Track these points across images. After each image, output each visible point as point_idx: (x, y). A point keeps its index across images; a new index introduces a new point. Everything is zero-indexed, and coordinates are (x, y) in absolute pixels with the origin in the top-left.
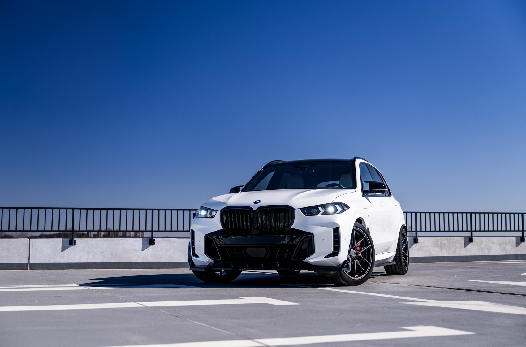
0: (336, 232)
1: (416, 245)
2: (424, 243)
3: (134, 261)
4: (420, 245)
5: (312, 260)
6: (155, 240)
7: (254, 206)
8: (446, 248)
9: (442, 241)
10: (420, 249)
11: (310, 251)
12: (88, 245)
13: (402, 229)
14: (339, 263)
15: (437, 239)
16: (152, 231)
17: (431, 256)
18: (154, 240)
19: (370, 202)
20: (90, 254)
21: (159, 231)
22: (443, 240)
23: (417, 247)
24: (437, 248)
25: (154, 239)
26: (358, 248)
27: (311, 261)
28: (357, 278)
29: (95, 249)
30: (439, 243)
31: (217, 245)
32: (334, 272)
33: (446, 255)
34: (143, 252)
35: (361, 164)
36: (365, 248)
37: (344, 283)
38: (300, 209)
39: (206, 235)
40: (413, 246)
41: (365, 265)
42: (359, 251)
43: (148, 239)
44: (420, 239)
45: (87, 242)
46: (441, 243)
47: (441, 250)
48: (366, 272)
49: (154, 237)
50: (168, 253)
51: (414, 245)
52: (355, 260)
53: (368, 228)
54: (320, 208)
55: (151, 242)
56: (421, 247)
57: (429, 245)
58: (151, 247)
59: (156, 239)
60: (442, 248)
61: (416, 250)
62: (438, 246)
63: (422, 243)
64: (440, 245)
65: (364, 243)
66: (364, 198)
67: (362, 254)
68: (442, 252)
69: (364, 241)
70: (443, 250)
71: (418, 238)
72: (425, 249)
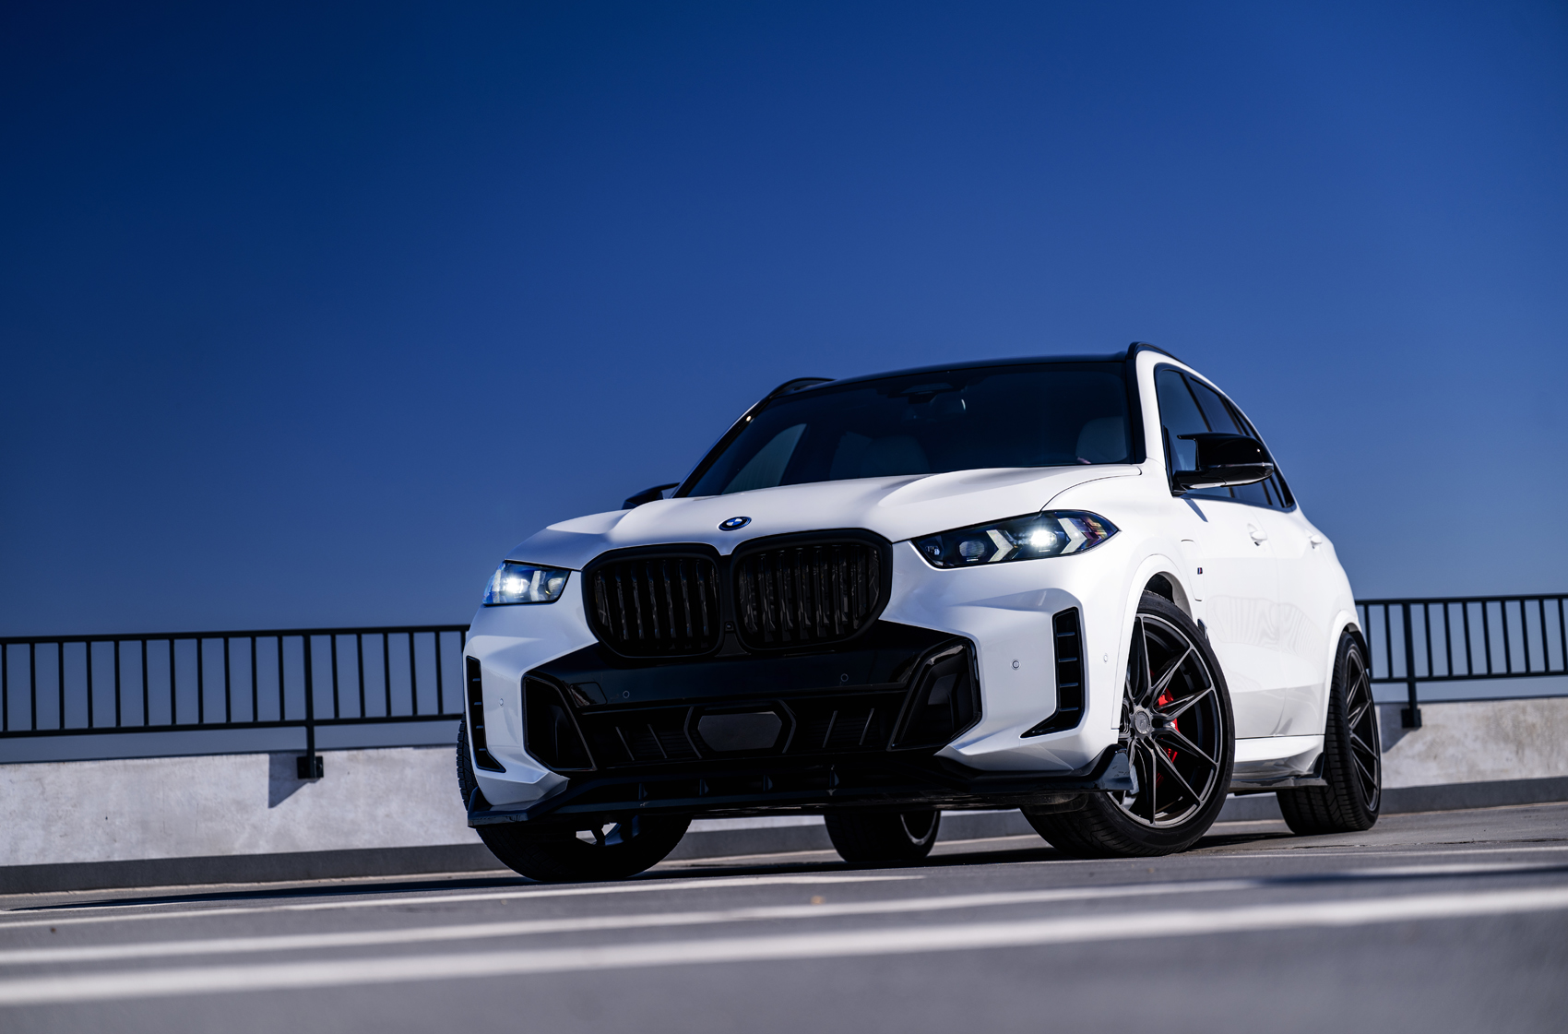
0: (1068, 627)
1: (1409, 736)
2: (1444, 726)
3: (239, 847)
4: (1429, 738)
5: (973, 746)
6: (325, 761)
7: (724, 542)
8: (1538, 743)
9: (1522, 718)
10: (1431, 754)
11: (967, 710)
12: (43, 793)
13: (1344, 643)
14: (1084, 757)
15: (1500, 710)
16: (310, 723)
17: (1479, 779)
18: (320, 759)
19: (1205, 519)
20: (53, 829)
21: (337, 721)
22: (1524, 711)
23: (1419, 747)
24: (1502, 745)
25: (317, 754)
26: (1162, 700)
27: (967, 751)
28: (1162, 821)
29: (74, 806)
30: (1507, 723)
31: (579, 712)
32: (1069, 796)
33: (1539, 774)
34: (273, 809)
35: (1159, 373)
36: (1192, 701)
37: (1112, 843)
38: (915, 541)
39: (529, 673)
40: (1403, 742)
41: (1196, 769)
42: (1169, 710)
43: (295, 756)
44: (1427, 713)
45: (39, 780)
46: (1516, 725)
47: (1517, 752)
48: (1200, 799)
49: (316, 746)
50: (381, 812)
51: (1403, 735)
52: (1152, 751)
53: (1199, 621)
54: (995, 535)
55: (308, 768)
56: (1432, 744)
57: (1466, 735)
58: (307, 789)
59: (327, 756)
60: (1520, 746)
61: (1413, 757)
62: (1506, 739)
63: (1436, 727)
64: (1511, 734)
65: (1187, 678)
66: (1180, 502)
67: (1181, 722)
68: (1521, 760)
69: (1186, 673)
70: (1528, 752)
71: (1419, 707)
72: (1451, 751)
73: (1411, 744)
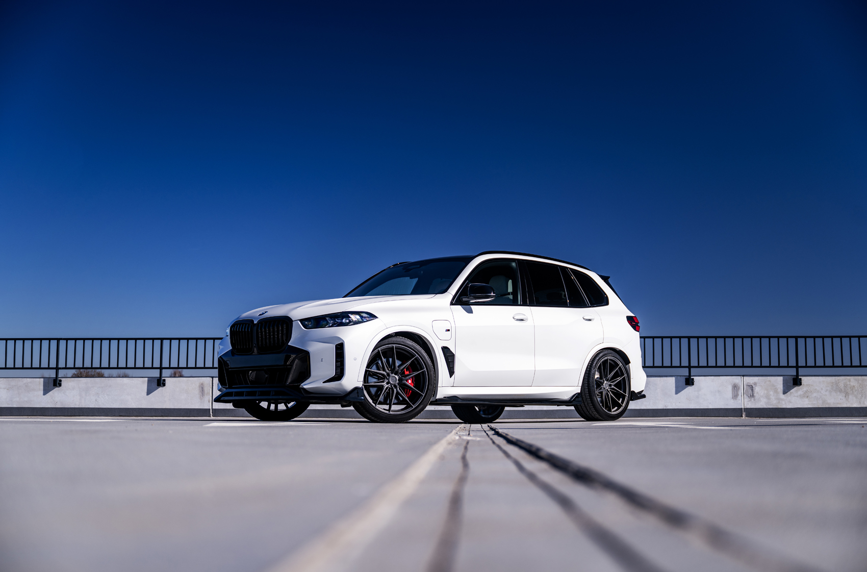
1: (796, 388)
2: (812, 385)
4: (805, 389)
8: (855, 393)
9: (848, 383)
10: (806, 395)
15: (838, 380)
17: (827, 406)
22: (850, 381)
23: (800, 392)
24: (838, 393)
30: (841, 385)
33: (855, 405)
40: (792, 391)
42: (406, 376)
44: (804, 380)
46: (846, 386)
47: (846, 396)
56: (806, 392)
57: (822, 389)
60: (847, 395)
61: (798, 396)
62: (841, 391)
63: (808, 385)
64: (843, 389)
68: (847, 400)
70: (850, 397)
72: (815, 395)
73: (797, 391)
